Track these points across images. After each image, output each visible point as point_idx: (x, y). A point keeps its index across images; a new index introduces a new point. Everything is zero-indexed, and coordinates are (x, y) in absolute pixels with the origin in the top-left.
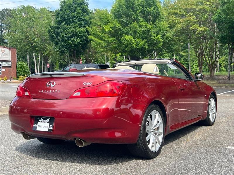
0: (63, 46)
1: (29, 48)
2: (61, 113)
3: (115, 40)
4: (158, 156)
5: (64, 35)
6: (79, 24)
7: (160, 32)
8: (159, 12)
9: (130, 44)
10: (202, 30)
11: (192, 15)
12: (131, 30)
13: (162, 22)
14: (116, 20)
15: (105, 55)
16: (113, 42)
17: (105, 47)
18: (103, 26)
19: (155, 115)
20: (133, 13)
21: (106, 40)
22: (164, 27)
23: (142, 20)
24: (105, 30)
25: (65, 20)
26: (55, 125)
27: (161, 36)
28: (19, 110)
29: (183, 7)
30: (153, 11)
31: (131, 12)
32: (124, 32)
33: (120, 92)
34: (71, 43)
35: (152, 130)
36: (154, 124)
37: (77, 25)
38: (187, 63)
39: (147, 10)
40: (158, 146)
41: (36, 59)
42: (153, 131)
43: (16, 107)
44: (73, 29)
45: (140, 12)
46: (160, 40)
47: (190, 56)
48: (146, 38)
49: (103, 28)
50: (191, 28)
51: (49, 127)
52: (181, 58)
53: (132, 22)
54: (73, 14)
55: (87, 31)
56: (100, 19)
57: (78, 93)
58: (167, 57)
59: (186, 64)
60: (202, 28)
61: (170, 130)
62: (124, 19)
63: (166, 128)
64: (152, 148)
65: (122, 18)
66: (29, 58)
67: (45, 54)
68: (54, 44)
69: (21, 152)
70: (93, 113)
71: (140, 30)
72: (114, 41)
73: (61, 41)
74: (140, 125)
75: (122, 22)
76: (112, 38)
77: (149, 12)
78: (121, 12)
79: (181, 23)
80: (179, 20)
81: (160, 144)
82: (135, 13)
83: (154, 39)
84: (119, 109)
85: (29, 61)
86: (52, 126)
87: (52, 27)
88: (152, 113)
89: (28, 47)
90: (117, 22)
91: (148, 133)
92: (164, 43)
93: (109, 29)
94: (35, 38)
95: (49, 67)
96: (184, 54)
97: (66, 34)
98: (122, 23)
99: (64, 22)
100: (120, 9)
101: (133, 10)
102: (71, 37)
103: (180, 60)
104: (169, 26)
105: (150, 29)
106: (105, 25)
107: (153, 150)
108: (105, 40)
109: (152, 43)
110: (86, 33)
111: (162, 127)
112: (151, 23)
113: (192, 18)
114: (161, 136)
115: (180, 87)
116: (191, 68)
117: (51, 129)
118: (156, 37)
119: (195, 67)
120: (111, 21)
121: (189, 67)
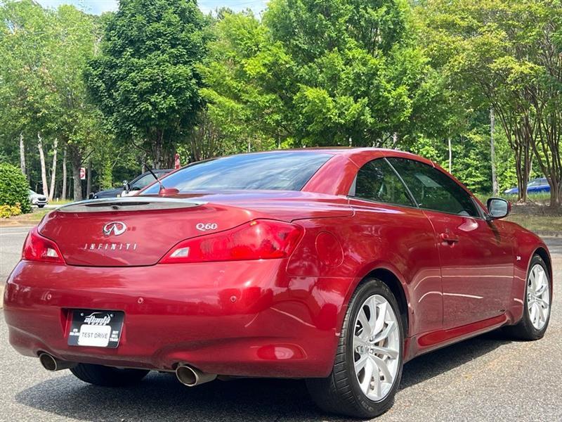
0: (127, 119)
1: (28, 123)
2: (142, 300)
3: (275, 101)
4: (385, 412)
5: (131, 87)
6: (172, 56)
7: (405, 78)
8: (402, 22)
9: (321, 111)
10: (525, 72)
11: (494, 30)
12: (321, 72)
13: (410, 50)
14: (279, 43)
15: (247, 143)
16: (270, 107)
17: (248, 120)
18: (243, 62)
19: (377, 307)
20: (326, 25)
21: (251, 100)
22: (415, 63)
23: (352, 42)
24: (248, 72)
25: (132, 43)
26: (125, 331)
27: (409, 90)
28: (29, 296)
29: (470, 7)
30: (384, 19)
31: (321, 20)
32: (301, 79)
33: (288, 246)
34: (150, 108)
35: (370, 345)
36: (376, 331)
37: (166, 56)
38: (486, 164)
39: (367, 16)
40: (386, 387)
41: (45, 154)
42: (372, 347)
43: (20, 289)
44: (154, 69)
45: (346, 22)
46: (406, 99)
47: (495, 143)
48: (365, 94)
49: (242, 66)
50: (492, 66)
51: (110, 337)
52: (468, 152)
53: (326, 51)
54: (156, 25)
55: (196, 76)
56: (234, 39)
57: (182, 251)
58: (427, 147)
59: (485, 167)
60: (527, 67)
61: (419, 346)
62: (301, 41)
63: (406, 342)
64: (370, 390)
65: (297, 38)
66: (26, 151)
67: (73, 141)
68: (100, 112)
69: (32, 405)
70: (219, 301)
71: (348, 73)
72: (273, 103)
73: (122, 103)
74: (338, 334)
75: (295, 49)
76: (267, 94)
77: (374, 20)
78: (294, 19)
79: (465, 50)
80: (459, 41)
81: (390, 382)
82: (334, 24)
83: (387, 98)
84: (284, 290)
85: (26, 161)
86: (118, 335)
87: (95, 64)
88: (369, 301)
89: (23, 121)
90: (283, 50)
91: (360, 352)
92: (417, 108)
93: (258, 70)
94: (45, 95)
95: (84, 178)
96: (478, 138)
97: (135, 84)
98: (296, 51)
99: (130, 50)
100: (289, 12)
101: (327, 15)
102: (151, 91)
103: (466, 156)
104: (430, 59)
105: (378, 71)
106: (248, 56)
107: (373, 395)
108: (248, 101)
109: (383, 109)
110: (194, 81)
111: (397, 339)
112: (381, 52)
113: (495, 37)
114: (394, 360)
115: (445, 237)
116: (499, 179)
117: (116, 340)
118: (394, 93)
119: (510, 177)
120: (265, 47)
121: (491, 176)
